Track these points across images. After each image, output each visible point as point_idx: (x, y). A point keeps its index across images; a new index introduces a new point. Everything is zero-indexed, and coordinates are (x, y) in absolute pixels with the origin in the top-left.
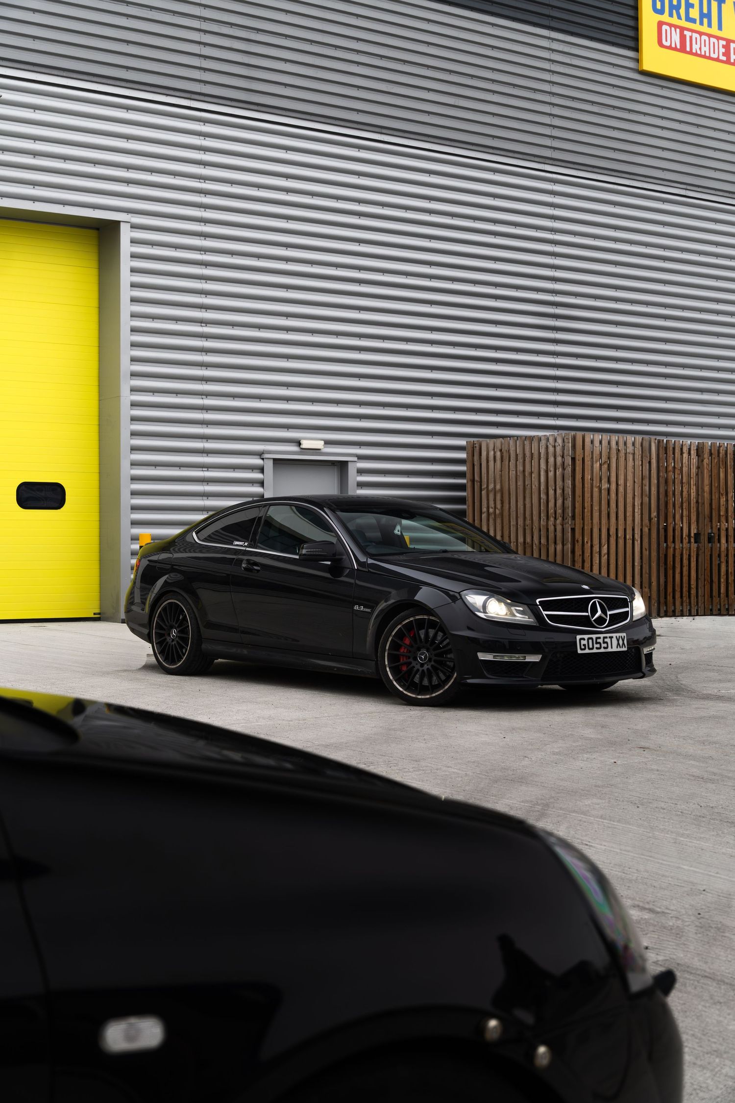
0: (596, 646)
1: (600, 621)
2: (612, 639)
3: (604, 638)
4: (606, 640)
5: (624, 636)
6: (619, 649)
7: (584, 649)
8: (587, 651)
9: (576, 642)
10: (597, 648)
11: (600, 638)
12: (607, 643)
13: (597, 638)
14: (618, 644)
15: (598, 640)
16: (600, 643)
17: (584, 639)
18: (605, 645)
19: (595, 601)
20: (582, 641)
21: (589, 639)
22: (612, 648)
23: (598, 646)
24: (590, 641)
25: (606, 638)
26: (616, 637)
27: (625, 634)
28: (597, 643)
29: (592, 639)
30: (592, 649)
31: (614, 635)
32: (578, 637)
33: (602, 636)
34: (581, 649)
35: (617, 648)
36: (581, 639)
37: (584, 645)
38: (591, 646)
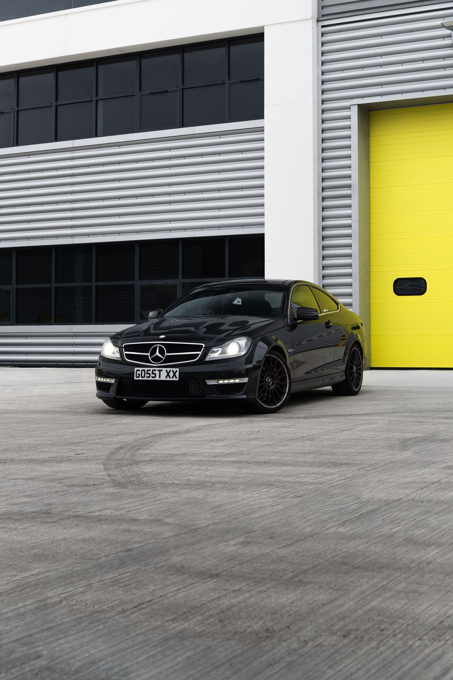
0: (146, 375)
1: (157, 359)
2: (161, 372)
3: (153, 370)
4: (154, 372)
5: (176, 371)
6: (168, 379)
7: (139, 377)
8: (140, 378)
9: (134, 372)
10: (147, 377)
11: (150, 370)
12: (155, 374)
13: (148, 370)
14: (168, 375)
15: (149, 372)
16: (149, 374)
17: (139, 370)
18: (154, 375)
19: (157, 346)
20: (138, 372)
21: (142, 370)
22: (160, 377)
23: (148, 375)
24: (143, 372)
25: (155, 370)
26: (166, 371)
27: (178, 369)
28: (147, 374)
29: (144, 370)
30: (144, 377)
31: (164, 370)
32: (136, 369)
33: (152, 369)
34: (137, 377)
35: (166, 377)
36: (137, 370)
37: (139, 374)
38: (143, 375)
